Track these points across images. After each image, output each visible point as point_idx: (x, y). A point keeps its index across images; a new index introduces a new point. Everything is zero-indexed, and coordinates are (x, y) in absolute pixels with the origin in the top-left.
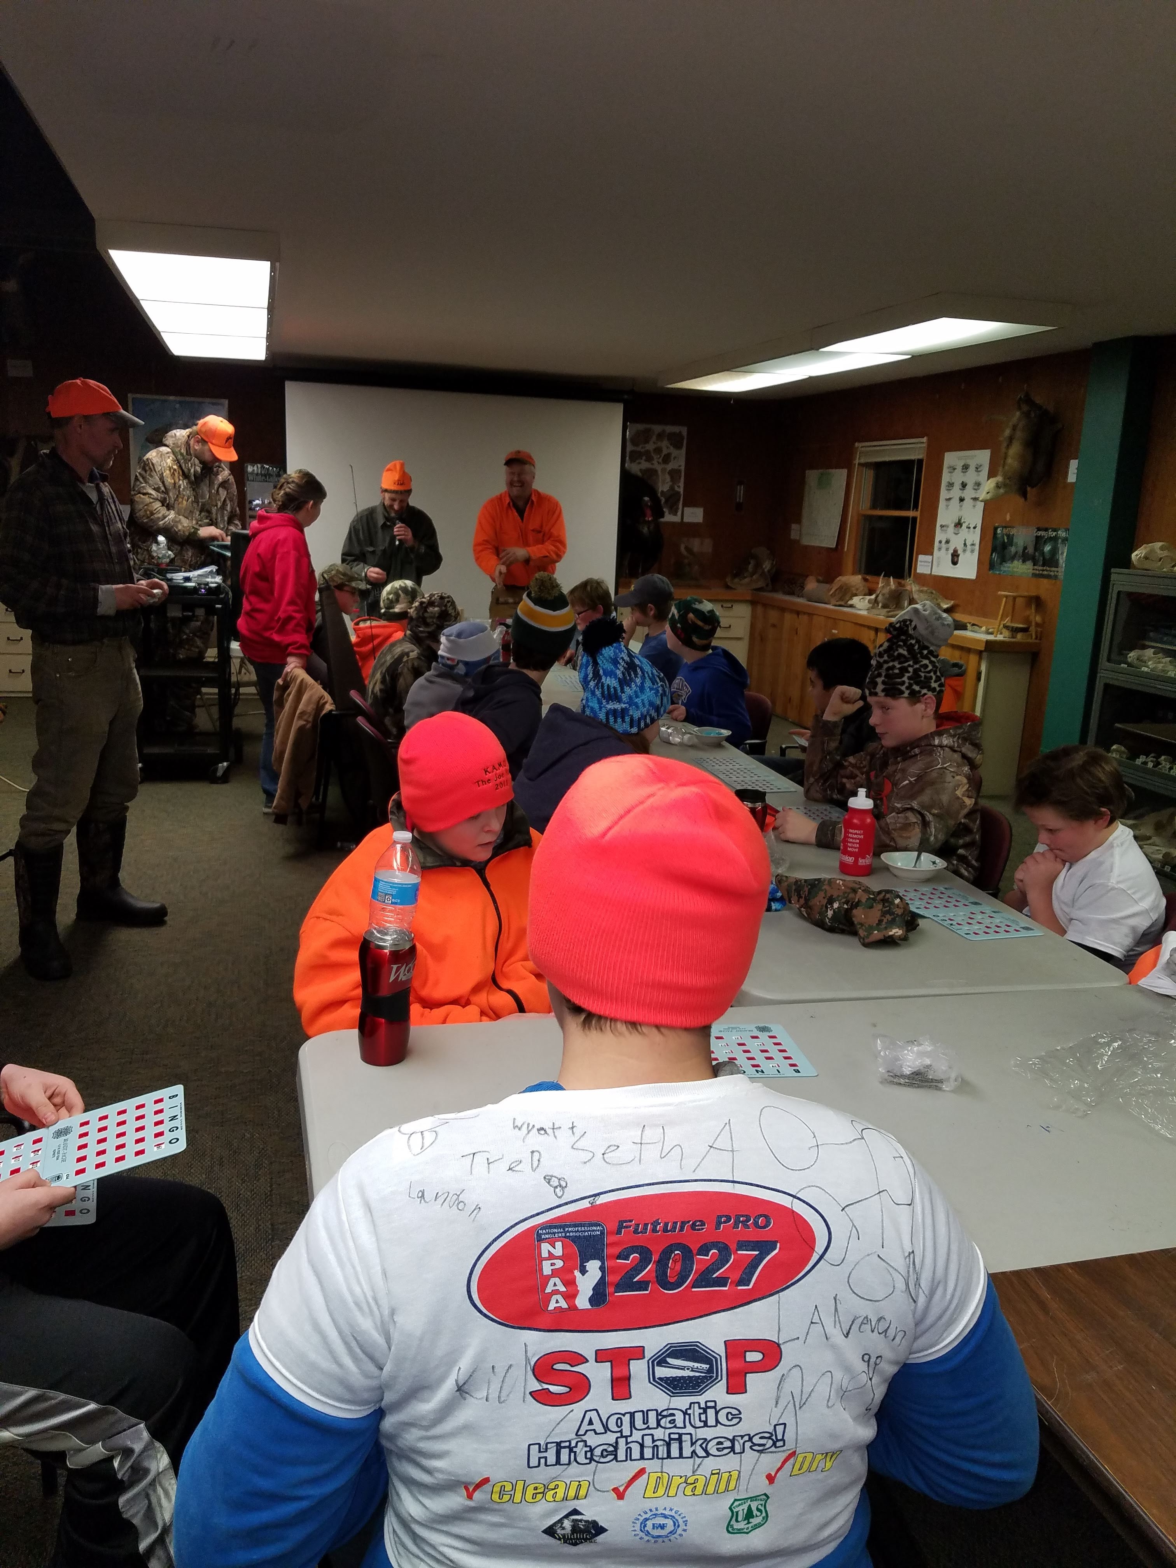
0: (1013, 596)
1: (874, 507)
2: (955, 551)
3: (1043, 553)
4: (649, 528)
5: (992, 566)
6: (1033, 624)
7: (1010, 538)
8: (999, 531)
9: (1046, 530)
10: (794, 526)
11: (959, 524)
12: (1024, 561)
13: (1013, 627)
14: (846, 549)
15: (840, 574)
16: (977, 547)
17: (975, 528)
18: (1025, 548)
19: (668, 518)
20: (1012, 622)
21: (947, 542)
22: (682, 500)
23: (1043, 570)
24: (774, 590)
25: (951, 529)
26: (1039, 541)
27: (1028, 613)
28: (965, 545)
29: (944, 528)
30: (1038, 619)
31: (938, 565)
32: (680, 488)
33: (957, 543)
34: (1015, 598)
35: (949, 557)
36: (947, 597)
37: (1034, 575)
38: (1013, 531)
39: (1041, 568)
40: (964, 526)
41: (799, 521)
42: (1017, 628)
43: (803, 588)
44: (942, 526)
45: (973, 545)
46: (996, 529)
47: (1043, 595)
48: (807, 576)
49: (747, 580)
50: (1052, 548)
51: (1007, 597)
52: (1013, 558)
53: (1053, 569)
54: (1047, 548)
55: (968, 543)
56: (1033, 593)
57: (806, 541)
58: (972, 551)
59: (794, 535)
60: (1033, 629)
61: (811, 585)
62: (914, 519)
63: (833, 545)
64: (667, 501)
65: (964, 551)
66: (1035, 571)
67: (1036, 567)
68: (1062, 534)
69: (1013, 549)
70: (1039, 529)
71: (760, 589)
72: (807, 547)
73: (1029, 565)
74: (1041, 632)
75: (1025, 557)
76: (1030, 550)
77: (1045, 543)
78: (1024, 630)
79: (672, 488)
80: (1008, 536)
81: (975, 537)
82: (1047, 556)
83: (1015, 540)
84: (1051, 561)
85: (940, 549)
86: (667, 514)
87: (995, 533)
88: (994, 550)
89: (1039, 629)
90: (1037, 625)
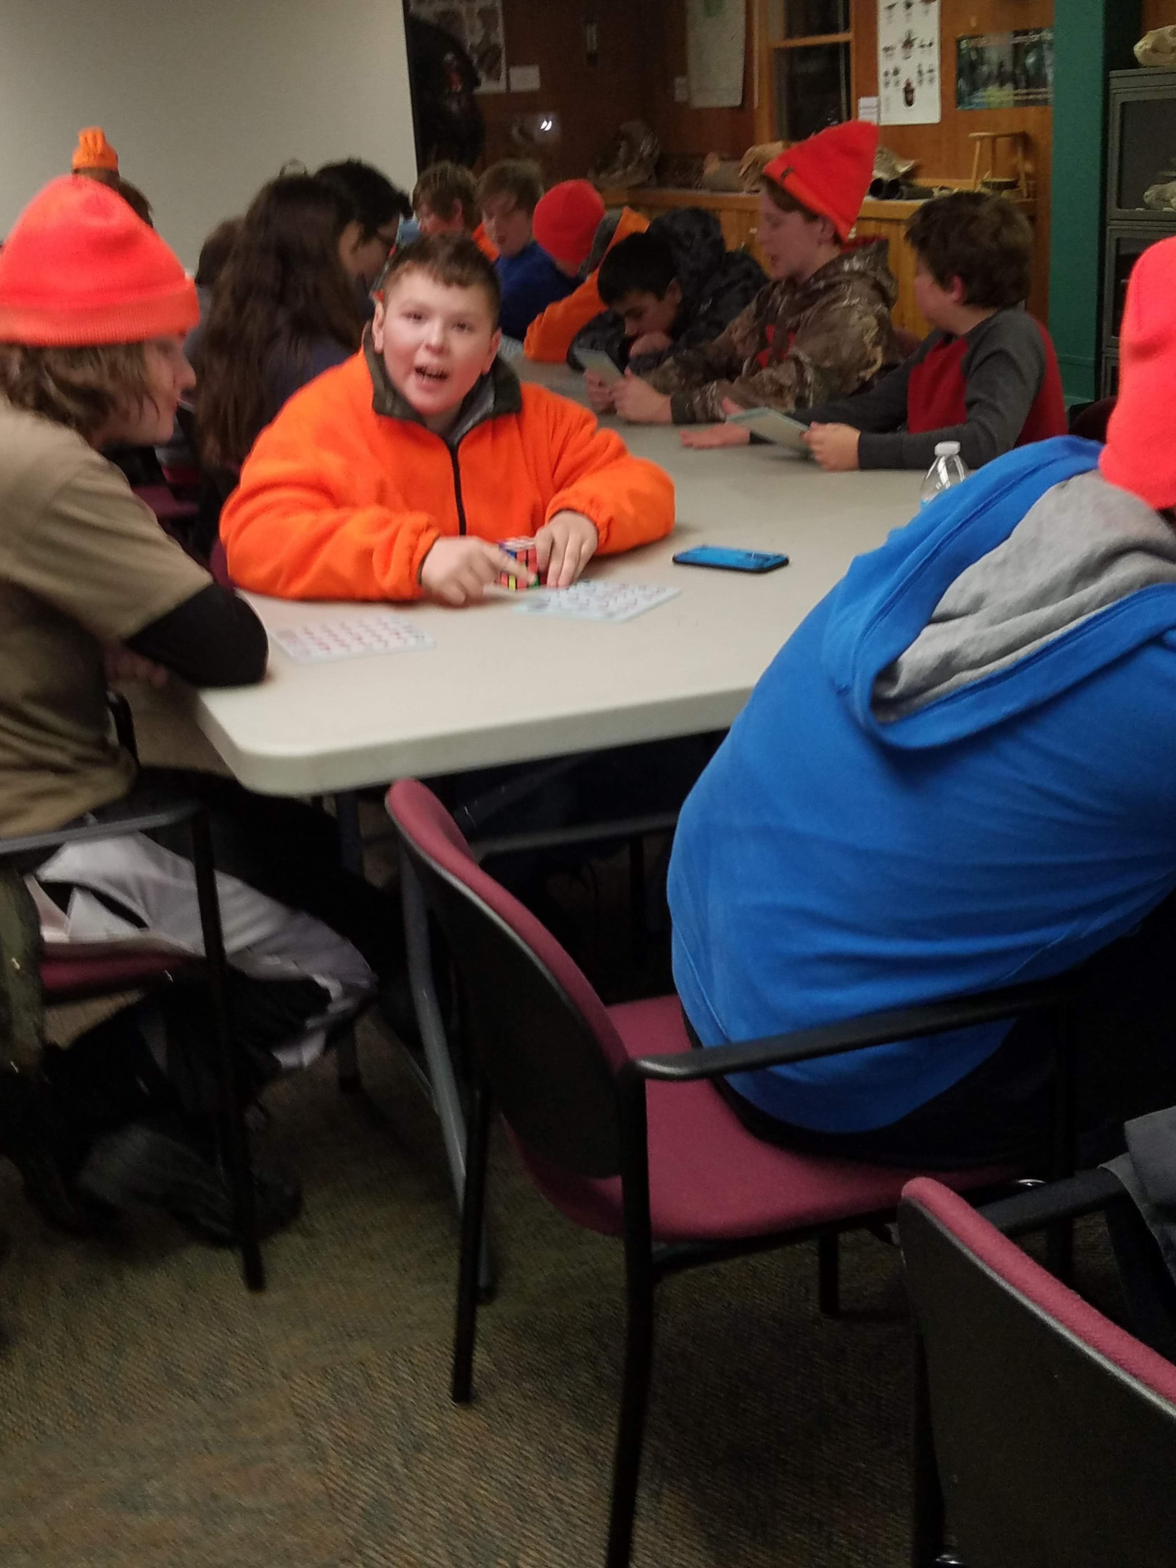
0: (990, 136)
1: (789, 35)
2: (908, 84)
3: (1025, 71)
4: (459, 104)
5: (960, 100)
6: (1023, 176)
7: (980, 51)
8: (964, 44)
9: (1026, 33)
10: (679, 81)
11: (908, 43)
12: (1002, 84)
13: (994, 183)
14: (756, 106)
15: (752, 144)
16: (937, 74)
17: (931, 44)
18: (1001, 65)
19: (487, 87)
20: (993, 176)
21: (896, 72)
22: (503, 55)
23: (1028, 94)
24: (661, 184)
25: (899, 51)
26: (1019, 52)
27: (1014, 161)
28: (920, 73)
29: (890, 52)
30: (1029, 167)
31: (887, 109)
32: (499, 37)
33: (908, 72)
34: (994, 139)
35: (901, 96)
36: (905, 156)
37: (1017, 103)
38: (982, 43)
39: (1025, 91)
40: (916, 44)
41: (683, 70)
42: (999, 183)
43: (701, 172)
44: (887, 49)
45: (931, 71)
46: (959, 42)
47: (1031, 128)
48: (704, 157)
49: (618, 173)
50: (1036, 61)
51: (982, 138)
52: (986, 83)
53: (1042, 90)
54: (1031, 60)
55: (925, 69)
56: (1017, 130)
57: (700, 102)
58: (931, 81)
59: (680, 95)
60: (1022, 183)
61: (713, 166)
62: (847, 45)
63: (738, 102)
64: (481, 61)
65: (920, 82)
66: (1017, 98)
67: (1017, 91)
68: (1047, 36)
69: (985, 69)
70: (1017, 34)
71: (641, 186)
72: (700, 112)
73: (1009, 88)
74: (1035, 186)
75: (1002, 79)
76: (1008, 67)
77: (1027, 52)
78: (1011, 186)
79: (486, 36)
80: (977, 49)
81: (931, 59)
82: (1032, 72)
83: (987, 56)
84: (1035, 80)
85: (887, 84)
86: (484, 79)
87: (959, 50)
88: (960, 75)
89: (1031, 182)
90: (1028, 176)
